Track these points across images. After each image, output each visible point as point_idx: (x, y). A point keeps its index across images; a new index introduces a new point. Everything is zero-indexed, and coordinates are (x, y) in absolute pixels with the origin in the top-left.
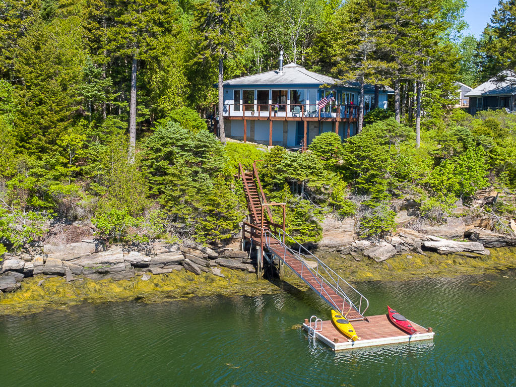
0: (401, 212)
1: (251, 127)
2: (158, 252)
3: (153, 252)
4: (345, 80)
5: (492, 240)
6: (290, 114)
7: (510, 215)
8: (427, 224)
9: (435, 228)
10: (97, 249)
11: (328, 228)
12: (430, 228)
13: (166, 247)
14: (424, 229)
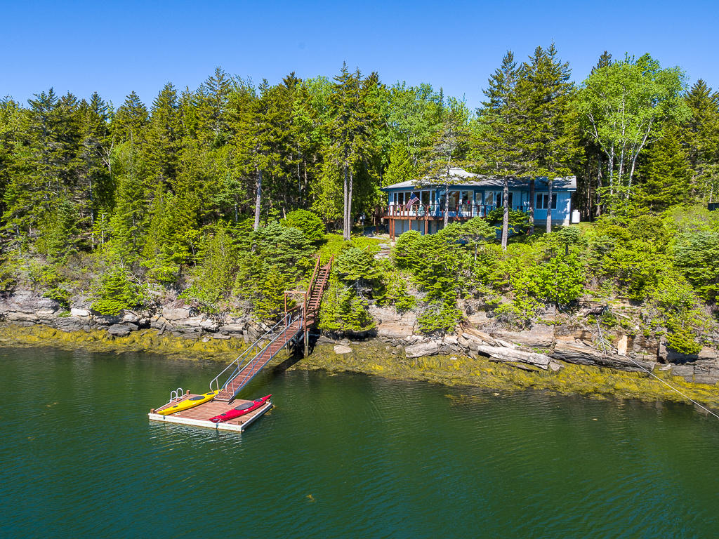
0: (480, 313)
2: (229, 322)
3: (225, 322)
5: (573, 355)
6: (411, 213)
7: (623, 330)
8: (502, 328)
9: (513, 333)
10: (190, 315)
11: (386, 319)
12: (506, 332)
13: (233, 319)
14: (499, 332)
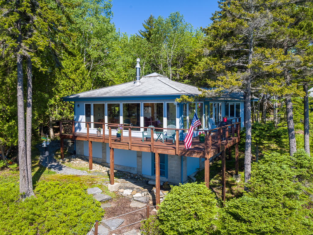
1: (103, 148)
4: (221, 89)
